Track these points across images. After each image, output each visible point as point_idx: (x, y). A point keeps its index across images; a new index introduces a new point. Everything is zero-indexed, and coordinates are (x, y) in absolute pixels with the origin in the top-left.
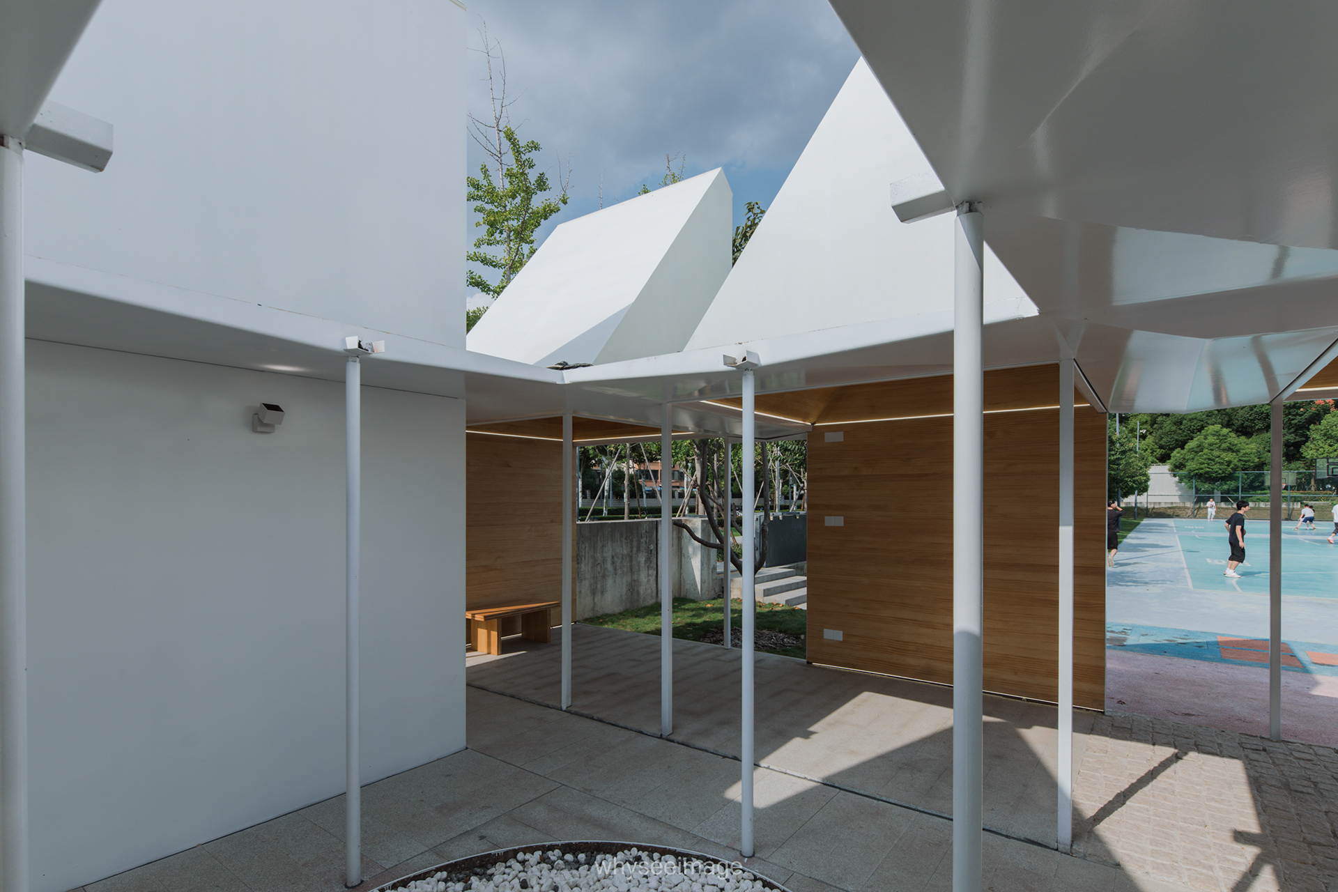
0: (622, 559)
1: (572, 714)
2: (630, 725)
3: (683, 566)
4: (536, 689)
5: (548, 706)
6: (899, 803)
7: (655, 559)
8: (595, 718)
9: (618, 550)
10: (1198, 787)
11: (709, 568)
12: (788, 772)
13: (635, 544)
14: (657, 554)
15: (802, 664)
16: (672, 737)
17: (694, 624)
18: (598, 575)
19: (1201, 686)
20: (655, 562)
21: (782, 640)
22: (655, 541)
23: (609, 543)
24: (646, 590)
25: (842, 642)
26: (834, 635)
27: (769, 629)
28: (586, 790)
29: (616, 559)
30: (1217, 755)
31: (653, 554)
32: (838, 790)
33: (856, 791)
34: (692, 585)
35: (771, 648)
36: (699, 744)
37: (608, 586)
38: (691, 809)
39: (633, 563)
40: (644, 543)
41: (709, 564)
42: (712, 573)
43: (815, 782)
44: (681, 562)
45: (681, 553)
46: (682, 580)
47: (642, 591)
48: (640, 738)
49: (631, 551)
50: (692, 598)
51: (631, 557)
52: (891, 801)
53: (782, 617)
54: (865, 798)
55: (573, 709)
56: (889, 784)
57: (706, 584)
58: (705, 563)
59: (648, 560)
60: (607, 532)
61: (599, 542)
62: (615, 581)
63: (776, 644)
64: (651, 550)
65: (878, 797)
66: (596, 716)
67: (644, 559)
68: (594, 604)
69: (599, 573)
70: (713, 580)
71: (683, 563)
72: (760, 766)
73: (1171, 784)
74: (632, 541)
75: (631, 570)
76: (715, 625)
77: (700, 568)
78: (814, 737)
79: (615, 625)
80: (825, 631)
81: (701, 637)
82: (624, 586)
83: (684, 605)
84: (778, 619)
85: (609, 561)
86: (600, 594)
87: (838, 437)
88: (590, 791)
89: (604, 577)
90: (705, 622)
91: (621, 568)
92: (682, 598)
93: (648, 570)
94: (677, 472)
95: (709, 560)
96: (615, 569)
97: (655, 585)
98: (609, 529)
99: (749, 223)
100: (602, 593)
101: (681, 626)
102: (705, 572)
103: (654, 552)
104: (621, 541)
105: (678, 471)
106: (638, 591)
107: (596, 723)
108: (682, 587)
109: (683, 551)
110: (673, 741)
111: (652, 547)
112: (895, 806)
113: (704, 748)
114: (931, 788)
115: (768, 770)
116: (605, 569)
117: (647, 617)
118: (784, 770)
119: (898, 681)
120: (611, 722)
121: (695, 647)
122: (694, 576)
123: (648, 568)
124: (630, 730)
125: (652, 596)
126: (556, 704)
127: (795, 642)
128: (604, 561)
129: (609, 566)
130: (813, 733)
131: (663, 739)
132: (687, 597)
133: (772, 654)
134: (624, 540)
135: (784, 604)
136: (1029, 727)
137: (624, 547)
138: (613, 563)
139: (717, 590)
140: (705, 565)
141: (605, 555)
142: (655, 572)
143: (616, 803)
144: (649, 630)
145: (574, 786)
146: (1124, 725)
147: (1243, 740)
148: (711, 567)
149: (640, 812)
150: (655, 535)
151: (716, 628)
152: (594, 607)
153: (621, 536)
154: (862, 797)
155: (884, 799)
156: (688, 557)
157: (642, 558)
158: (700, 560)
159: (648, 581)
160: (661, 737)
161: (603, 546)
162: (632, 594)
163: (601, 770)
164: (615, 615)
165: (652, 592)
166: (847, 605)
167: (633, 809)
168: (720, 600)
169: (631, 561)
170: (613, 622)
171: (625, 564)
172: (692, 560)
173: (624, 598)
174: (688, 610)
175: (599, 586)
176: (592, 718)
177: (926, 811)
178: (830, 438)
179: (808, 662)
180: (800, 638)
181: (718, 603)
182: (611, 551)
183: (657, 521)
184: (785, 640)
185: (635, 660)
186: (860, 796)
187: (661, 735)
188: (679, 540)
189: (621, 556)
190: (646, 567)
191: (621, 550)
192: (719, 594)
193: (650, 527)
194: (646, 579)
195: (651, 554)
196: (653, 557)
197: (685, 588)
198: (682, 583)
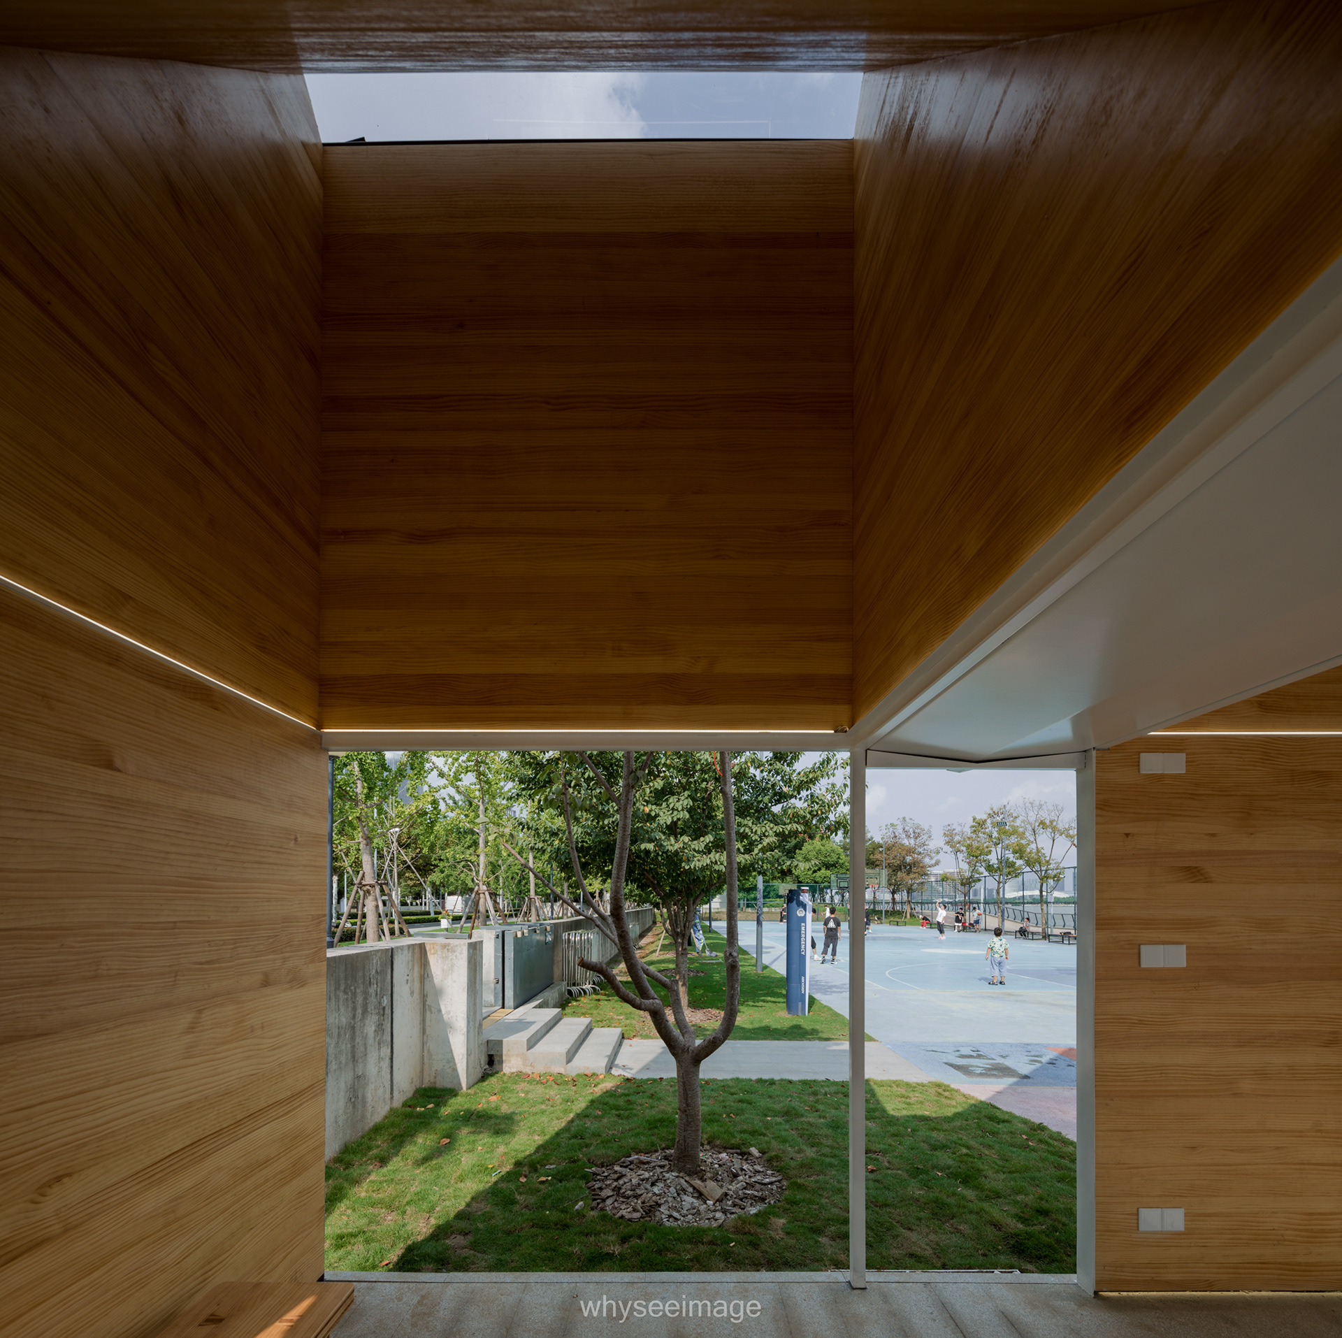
0: (339, 1035)
3: (428, 1029)
7: (389, 1025)
9: (333, 1019)
13: (360, 999)
14: (392, 1013)
20: (390, 1029)
22: (390, 988)
24: (375, 1090)
31: (387, 1013)
34: (448, 1064)
39: (357, 1040)
40: (373, 995)
44: (424, 1021)
45: (424, 1005)
46: (425, 1054)
47: (369, 1095)
49: (354, 1017)
50: (449, 1086)
51: (353, 1028)
57: (473, 1057)
59: (380, 1028)
64: (384, 1008)
67: (373, 1028)
70: (479, 1047)
71: (428, 1023)
74: (354, 994)
75: (354, 1057)
77: (465, 1030)
82: (342, 1094)
91: (336, 1058)
92: (429, 1088)
93: (379, 1049)
97: (389, 1076)
102: (471, 1035)
103: (388, 1011)
104: (338, 999)
106: (364, 1097)
108: (426, 1067)
109: (429, 1001)
111: (386, 1001)
123: (379, 1044)
125: (383, 1100)
132: (438, 1086)
134: (341, 995)
137: (342, 1010)
139: (484, 1062)
142: (389, 1050)
150: (389, 977)
153: (338, 988)
157: (370, 1028)
159: (378, 1072)
162: (354, 1107)
165: (385, 1092)
169: (353, 1038)
171: (343, 1047)
173: (340, 1123)
188: (423, 982)
189: (335, 1031)
190: (377, 1043)
191: (335, 1018)
192: (487, 1066)
193: (381, 963)
194: (377, 1068)
195: (383, 1015)
196: (386, 1021)
197: (434, 1069)
198: (426, 1060)
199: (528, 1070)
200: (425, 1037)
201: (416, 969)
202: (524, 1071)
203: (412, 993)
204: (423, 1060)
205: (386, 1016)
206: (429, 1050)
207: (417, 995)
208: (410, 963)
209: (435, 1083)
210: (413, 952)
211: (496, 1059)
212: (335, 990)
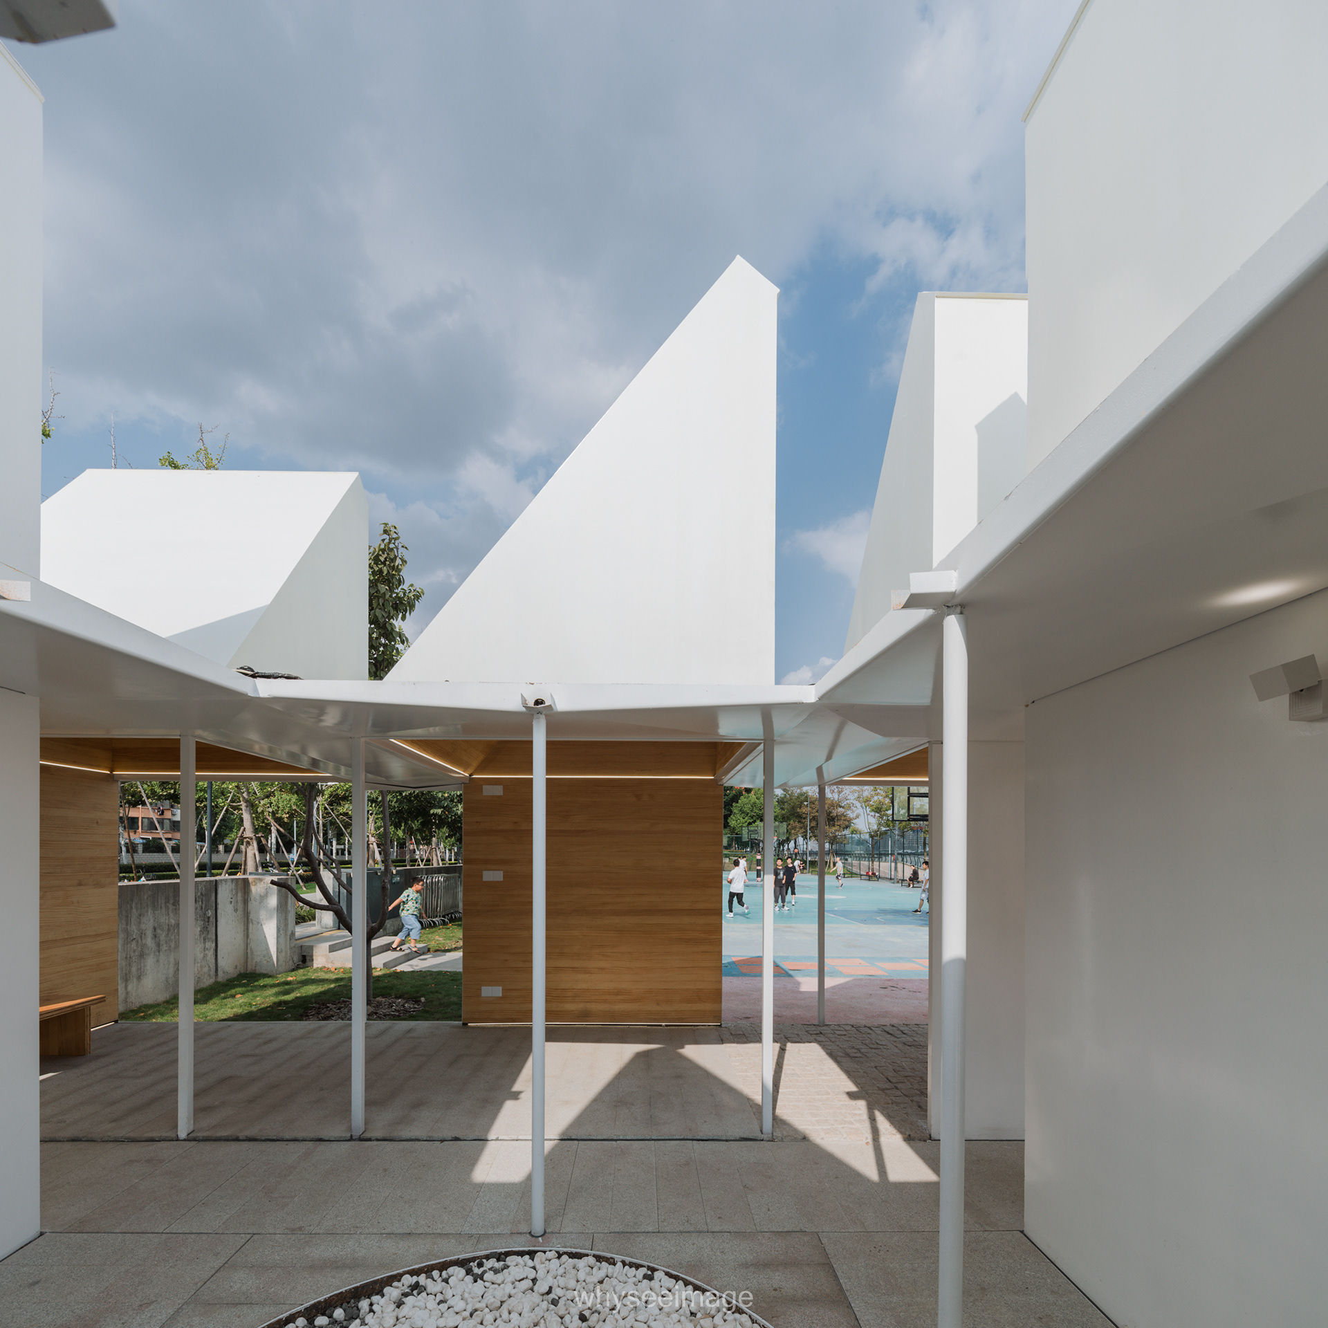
0: (169, 930)
1: (199, 1141)
2: (300, 1135)
3: (250, 935)
4: (114, 1121)
5: (152, 1140)
6: (636, 1138)
7: (214, 928)
8: (240, 1138)
9: (163, 920)
10: (808, 1068)
11: (286, 935)
12: (520, 1137)
14: (216, 921)
15: (457, 1027)
16: (367, 1135)
17: (286, 1002)
18: (132, 954)
19: (742, 995)
20: (214, 932)
21: (403, 1006)
22: (214, 905)
23: (150, 911)
24: (201, 967)
25: (500, 998)
26: (492, 992)
27: (383, 996)
28: (294, 1230)
29: (159, 931)
30: (801, 1042)
31: (212, 921)
32: (576, 1142)
33: (594, 1138)
34: (264, 956)
35: (394, 1016)
36: (406, 1134)
37: (148, 967)
38: (445, 1208)
40: (199, 908)
41: (286, 930)
42: (290, 939)
43: (555, 1140)
44: (248, 929)
45: (248, 919)
46: (249, 951)
48: (322, 1147)
50: (265, 972)
52: (627, 1138)
53: (389, 982)
54: (604, 1142)
55: (200, 1135)
56: (617, 1123)
57: (283, 954)
58: (282, 929)
59: (205, 930)
60: (146, 897)
61: (134, 910)
62: (158, 961)
63: (398, 1011)
64: (209, 918)
65: (615, 1138)
66: (242, 1135)
67: (199, 929)
68: (127, 993)
69: (134, 951)
70: (291, 948)
71: (250, 931)
72: (488, 1140)
73: (793, 1070)
76: (313, 1000)
77: (276, 935)
78: (522, 1096)
79: (166, 1018)
80: (483, 988)
81: (301, 1016)
82: (171, 965)
83: (257, 981)
84: (385, 984)
85: (149, 934)
86: (135, 980)
87: (498, 791)
88: (300, 1228)
89: (142, 956)
90: (297, 998)
91: (166, 942)
92: (251, 973)
93: (204, 943)
94: (168, 821)
95: (286, 925)
96: (158, 945)
97: (214, 961)
98: (150, 893)
99: (382, 546)
100: (139, 978)
101: (267, 1007)
102: (282, 940)
103: (213, 919)
104: (167, 908)
105: (169, 819)
107: (245, 1145)
108: (249, 960)
109: (251, 916)
110: (370, 1140)
111: (210, 913)
112: (633, 1142)
113: (413, 1138)
114: (651, 1117)
115: (498, 1142)
116: (144, 946)
117: (211, 1002)
118: (515, 1138)
119: (559, 1028)
120: (270, 1138)
121: (320, 1027)
122: (267, 944)
123: (204, 939)
124: (302, 1140)
125: (209, 975)
126: (171, 1134)
127: (416, 1006)
128: (142, 935)
129: (149, 941)
130: (520, 1093)
131: (354, 1140)
132: (257, 972)
133: (418, 1022)
134: (171, 907)
135: (382, 967)
136: (683, 1047)
137: (171, 915)
138: (155, 936)
139: (296, 959)
140: (282, 932)
141: (143, 926)
142: (214, 945)
143: (347, 1232)
144: (224, 1017)
145: (272, 1231)
146: (738, 1033)
147: (808, 1029)
148: (289, 933)
149: (386, 1231)
150: (213, 898)
151: (316, 1003)
152: (126, 999)
153: (167, 901)
154: (601, 1142)
155: (621, 1138)
156: (258, 923)
157: (196, 928)
158: (276, 926)
159: (205, 956)
160: (351, 1139)
161: (140, 915)
163: (296, 1199)
164: (158, 1005)
165: (210, 970)
166: (506, 960)
167: (375, 1231)
168: (302, 970)
170: (162, 1015)
171: (173, 937)
172: (264, 926)
174: (265, 986)
175: (134, 969)
176: (237, 1139)
177: (659, 1138)
178: (489, 791)
179: (463, 1024)
180: (420, 1001)
181: (300, 975)
182: (152, 921)
183: (216, 881)
184: (406, 1005)
185: (248, 1056)
186: (599, 1142)
187: (351, 1136)
188: (245, 904)
189: (166, 928)
190: (202, 938)
191: (166, 919)
192: (301, 963)
193: (206, 889)
194: (202, 954)
195: (208, 922)
196: (211, 926)
197: (254, 961)
198: (249, 955)
199: (329, 966)
200: (249, 940)
201: (240, 895)
202: (327, 966)
203: (236, 910)
204: (247, 955)
205: (210, 923)
206: (251, 949)
207: (240, 912)
208: (234, 891)
209: (255, 970)
210: (237, 885)
211: (308, 958)
212: (165, 903)
